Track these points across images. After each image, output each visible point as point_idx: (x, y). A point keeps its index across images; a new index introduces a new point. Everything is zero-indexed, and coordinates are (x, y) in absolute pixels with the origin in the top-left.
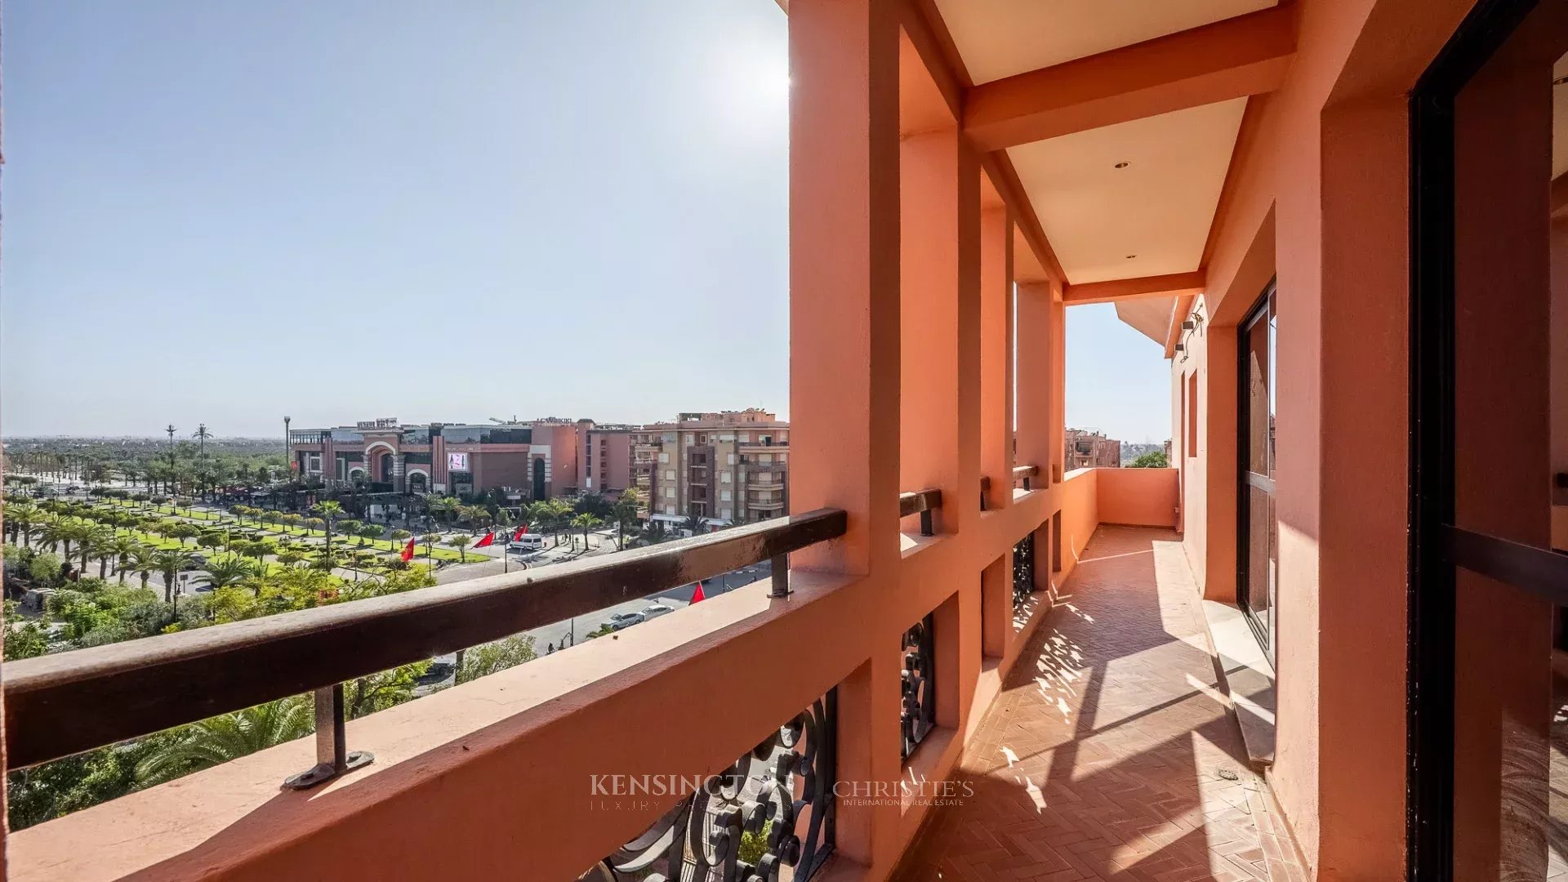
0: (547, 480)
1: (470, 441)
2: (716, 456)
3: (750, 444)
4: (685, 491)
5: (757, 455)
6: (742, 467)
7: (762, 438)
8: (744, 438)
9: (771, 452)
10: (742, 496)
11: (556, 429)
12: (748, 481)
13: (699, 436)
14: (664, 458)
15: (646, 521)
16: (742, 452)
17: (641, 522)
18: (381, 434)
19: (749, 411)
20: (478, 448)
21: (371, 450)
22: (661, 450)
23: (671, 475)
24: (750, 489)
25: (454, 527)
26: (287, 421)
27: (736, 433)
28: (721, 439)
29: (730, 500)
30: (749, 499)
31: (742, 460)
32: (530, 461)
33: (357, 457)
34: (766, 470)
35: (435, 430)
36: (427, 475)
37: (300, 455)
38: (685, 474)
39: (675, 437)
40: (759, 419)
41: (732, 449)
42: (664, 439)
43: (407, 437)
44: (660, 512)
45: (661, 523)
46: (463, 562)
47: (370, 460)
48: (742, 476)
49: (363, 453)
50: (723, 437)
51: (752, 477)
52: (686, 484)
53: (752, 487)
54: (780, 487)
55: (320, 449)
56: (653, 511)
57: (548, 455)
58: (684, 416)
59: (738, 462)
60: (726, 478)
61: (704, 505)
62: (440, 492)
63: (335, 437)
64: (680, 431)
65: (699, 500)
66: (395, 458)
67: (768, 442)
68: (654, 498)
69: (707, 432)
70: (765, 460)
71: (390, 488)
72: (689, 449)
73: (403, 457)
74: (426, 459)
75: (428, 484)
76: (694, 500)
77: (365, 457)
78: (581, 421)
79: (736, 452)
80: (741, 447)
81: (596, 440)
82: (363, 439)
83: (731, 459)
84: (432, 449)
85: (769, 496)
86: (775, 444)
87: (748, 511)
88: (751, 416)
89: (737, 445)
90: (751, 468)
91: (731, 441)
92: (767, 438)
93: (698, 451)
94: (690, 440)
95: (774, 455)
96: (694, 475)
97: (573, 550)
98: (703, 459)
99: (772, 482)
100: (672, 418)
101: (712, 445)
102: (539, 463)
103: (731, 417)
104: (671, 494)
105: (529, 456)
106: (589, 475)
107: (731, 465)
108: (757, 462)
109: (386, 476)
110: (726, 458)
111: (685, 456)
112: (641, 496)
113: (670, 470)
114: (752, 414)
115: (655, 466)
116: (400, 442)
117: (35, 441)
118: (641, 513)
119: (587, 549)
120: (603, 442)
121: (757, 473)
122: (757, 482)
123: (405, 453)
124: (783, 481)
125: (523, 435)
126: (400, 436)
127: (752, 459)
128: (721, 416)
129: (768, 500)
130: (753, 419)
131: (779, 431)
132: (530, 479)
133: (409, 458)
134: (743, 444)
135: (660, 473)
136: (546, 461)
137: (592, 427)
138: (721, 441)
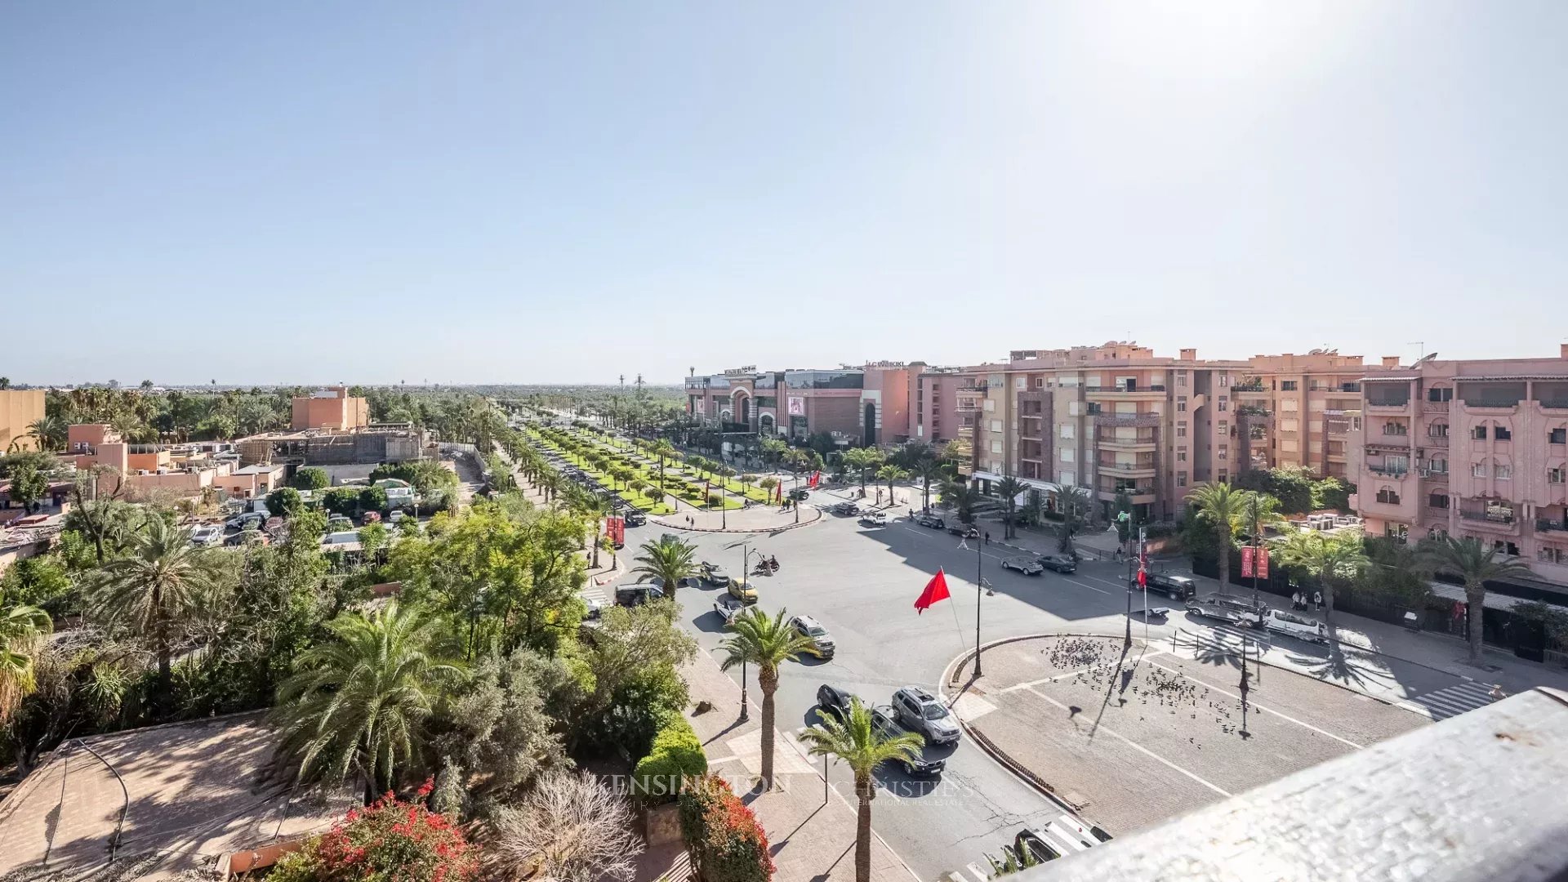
0: (877, 426)
1: (805, 386)
2: (1054, 403)
3: (1102, 389)
4: (1015, 447)
5: (1113, 403)
6: (1091, 419)
7: (1121, 381)
8: (1094, 381)
9: (1132, 399)
10: (1090, 457)
11: (888, 372)
12: (1099, 437)
13: (1034, 379)
14: (988, 405)
15: (970, 478)
16: (1091, 397)
17: (963, 478)
18: (741, 380)
19: (1111, 345)
20: (811, 393)
21: (736, 393)
22: (986, 396)
23: (997, 426)
24: (1100, 448)
25: (782, 468)
26: (692, 370)
27: (1082, 374)
28: (1061, 382)
29: (1072, 460)
30: (1099, 462)
31: (1093, 409)
32: (862, 406)
33: (724, 400)
34: (1126, 424)
35: (779, 377)
36: (773, 417)
37: (692, 397)
38: (1015, 425)
39: (1003, 380)
40: (1123, 356)
41: (1075, 393)
42: (991, 382)
43: (759, 383)
44: (985, 470)
45: (987, 482)
46: (769, 503)
47: (734, 403)
48: (1090, 431)
49: (729, 397)
50: (1062, 380)
51: (1105, 433)
52: (1016, 438)
53: (1105, 446)
54: (1150, 447)
55: (702, 393)
56: (976, 468)
57: (878, 400)
58: (1018, 355)
59: (1084, 412)
60: (1067, 432)
61: (1039, 464)
62: (782, 434)
63: (713, 383)
64: (1009, 375)
65: (1035, 458)
66: (750, 402)
67: (1131, 385)
68: (978, 452)
69: (1042, 374)
70: (1126, 409)
71: (746, 429)
72: (1020, 394)
73: (757, 400)
74: (773, 402)
75: (774, 426)
76: (1026, 457)
77: (730, 400)
78: (913, 364)
79: (1082, 398)
80: (1088, 393)
81: (928, 385)
82: (728, 384)
83: (1075, 408)
84: (776, 393)
85: (1132, 460)
86: (1142, 389)
87: (1098, 478)
88: (1111, 352)
89: (1083, 390)
90: (1102, 421)
91: (1073, 386)
92: (1128, 380)
93: (1032, 397)
94: (1021, 384)
95: (1140, 403)
96: (1026, 427)
97: (878, 503)
98: (1037, 407)
99: (1138, 440)
100: (1002, 357)
101: (1050, 390)
102: (870, 409)
103: (1083, 353)
104: (998, 448)
105: (861, 401)
106: (920, 422)
107: (1073, 416)
108: (1113, 414)
109: (746, 418)
110: (1067, 408)
111: (1015, 404)
112: (964, 449)
113: (996, 420)
114: (1112, 349)
115: (979, 415)
116: (754, 388)
117: (573, 387)
118: (963, 469)
119: (892, 504)
120: (935, 387)
121: (1113, 427)
122: (1114, 440)
123: (759, 397)
124: (1154, 439)
125: (854, 380)
126: (754, 381)
127: (1104, 408)
128: (1067, 353)
129: (1127, 465)
130: (1114, 355)
131: (1150, 370)
132: (862, 424)
133: (761, 401)
134: (1093, 389)
135: (985, 423)
136: (876, 407)
137: (924, 370)
138: (1061, 385)
